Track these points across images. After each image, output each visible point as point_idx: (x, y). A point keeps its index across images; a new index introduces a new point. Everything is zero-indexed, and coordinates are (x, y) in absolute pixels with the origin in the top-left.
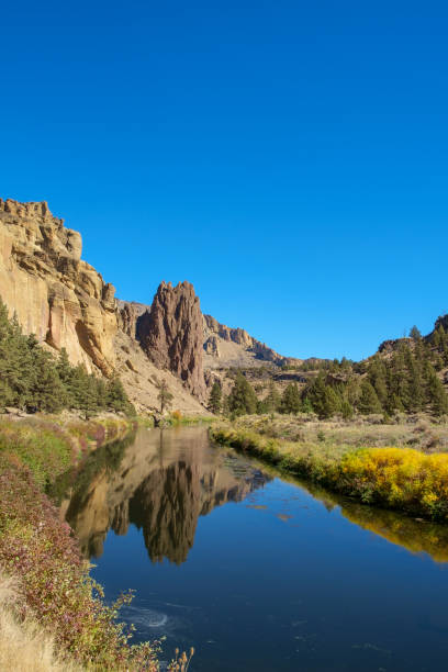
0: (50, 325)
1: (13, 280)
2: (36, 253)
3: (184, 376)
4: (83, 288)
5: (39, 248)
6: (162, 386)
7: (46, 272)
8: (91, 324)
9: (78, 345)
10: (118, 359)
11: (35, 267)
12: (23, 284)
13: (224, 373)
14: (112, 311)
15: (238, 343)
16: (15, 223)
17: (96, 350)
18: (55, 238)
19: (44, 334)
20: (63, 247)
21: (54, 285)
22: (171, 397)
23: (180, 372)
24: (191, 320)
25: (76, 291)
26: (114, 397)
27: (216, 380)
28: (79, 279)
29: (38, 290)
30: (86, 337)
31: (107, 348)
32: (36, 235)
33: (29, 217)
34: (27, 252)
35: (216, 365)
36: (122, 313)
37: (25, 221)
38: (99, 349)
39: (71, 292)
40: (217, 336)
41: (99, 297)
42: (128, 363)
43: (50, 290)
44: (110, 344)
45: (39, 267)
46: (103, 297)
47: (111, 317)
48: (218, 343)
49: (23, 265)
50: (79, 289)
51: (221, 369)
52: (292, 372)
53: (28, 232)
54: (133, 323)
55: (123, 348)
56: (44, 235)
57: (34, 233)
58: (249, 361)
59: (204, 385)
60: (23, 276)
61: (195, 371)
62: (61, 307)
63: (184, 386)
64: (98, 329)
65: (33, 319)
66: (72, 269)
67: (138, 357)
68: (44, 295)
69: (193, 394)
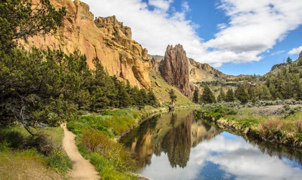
0: (121, 69)
1: (104, 52)
2: (113, 39)
3: (182, 87)
4: (134, 52)
5: (114, 37)
6: (172, 93)
7: (118, 47)
8: (139, 67)
9: (134, 77)
10: (151, 82)
11: (112, 45)
12: (109, 53)
13: (199, 85)
14: (147, 61)
15: (206, 70)
16: (103, 27)
17: (142, 79)
18: (120, 31)
19: (119, 74)
20: (125, 35)
21: (121, 52)
22: (175, 97)
23: (179, 86)
24: (182, 61)
25: (131, 53)
26: (151, 100)
27: (196, 88)
28: (131, 48)
29: (115, 55)
30: (137, 74)
31: (146, 78)
33: (108, 23)
34: (109, 39)
35: (196, 81)
36: (152, 61)
37: (107, 25)
38: (143, 78)
39: (129, 54)
40: (195, 68)
41: (141, 55)
42: (156, 83)
43: (120, 54)
44: (147, 75)
45: (114, 45)
46: (143, 54)
47: (147, 64)
48: (196, 71)
49: (108, 45)
50: (132, 53)
51: (198, 83)
52: (231, 82)
53: (108, 30)
54: (157, 65)
55: (153, 77)
56: (115, 30)
57: (111, 30)
58: (210, 79)
59: (190, 91)
60: (108, 50)
61: (186, 84)
62: (125, 61)
63: (181, 92)
64: (141, 69)
65: (114, 67)
66: (128, 44)
67: (160, 81)
68: (118, 56)
69: (186, 95)
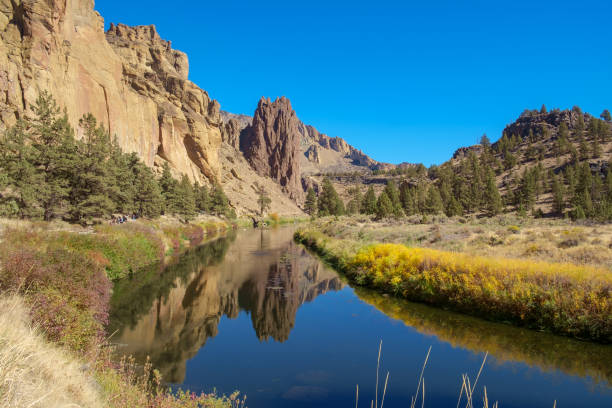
0: (161, 139)
1: (125, 101)
2: (147, 75)
3: (283, 182)
4: (189, 105)
5: (149, 69)
6: (261, 191)
7: (155, 92)
8: (198, 138)
9: (187, 158)
10: (224, 168)
11: (145, 88)
12: (134, 104)
13: (321, 178)
14: (217, 126)
15: (338, 151)
16: (127, 46)
17: (203, 161)
18: (163, 59)
19: (155, 148)
20: (173, 69)
21: (163, 104)
22: (269, 201)
23: (279, 178)
24: (288, 131)
25: (183, 108)
26: (216, 203)
27: (314, 185)
28: (185, 97)
29: (148, 109)
30: (194, 150)
31: (213, 158)
32: (147, 57)
33: (139, 40)
34: (138, 74)
35: (317, 171)
36: (227, 127)
37: (136, 44)
38: (206, 160)
39: (178, 110)
40: (317, 144)
41: (206, 113)
42: (232, 171)
43: (159, 108)
44: (216, 155)
45: (148, 87)
46: (210, 113)
47: (216, 131)
48: (318, 151)
49: (135, 87)
50: (186, 106)
51: (319, 175)
52: (382, 177)
53: (139, 55)
54: (237, 136)
55: (228, 158)
56: (153, 56)
57: (144, 55)
58: (347, 167)
59: (301, 189)
60: (134, 97)
61: (293, 177)
62: (170, 124)
63: (283, 190)
64: (204, 142)
65: (145, 135)
66: (178, 88)
67: (242, 166)
68: (154, 112)
69: (291, 198)
